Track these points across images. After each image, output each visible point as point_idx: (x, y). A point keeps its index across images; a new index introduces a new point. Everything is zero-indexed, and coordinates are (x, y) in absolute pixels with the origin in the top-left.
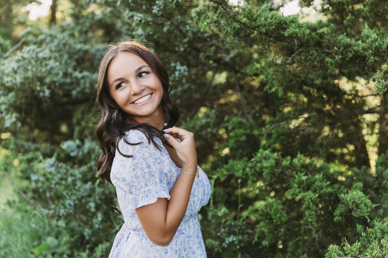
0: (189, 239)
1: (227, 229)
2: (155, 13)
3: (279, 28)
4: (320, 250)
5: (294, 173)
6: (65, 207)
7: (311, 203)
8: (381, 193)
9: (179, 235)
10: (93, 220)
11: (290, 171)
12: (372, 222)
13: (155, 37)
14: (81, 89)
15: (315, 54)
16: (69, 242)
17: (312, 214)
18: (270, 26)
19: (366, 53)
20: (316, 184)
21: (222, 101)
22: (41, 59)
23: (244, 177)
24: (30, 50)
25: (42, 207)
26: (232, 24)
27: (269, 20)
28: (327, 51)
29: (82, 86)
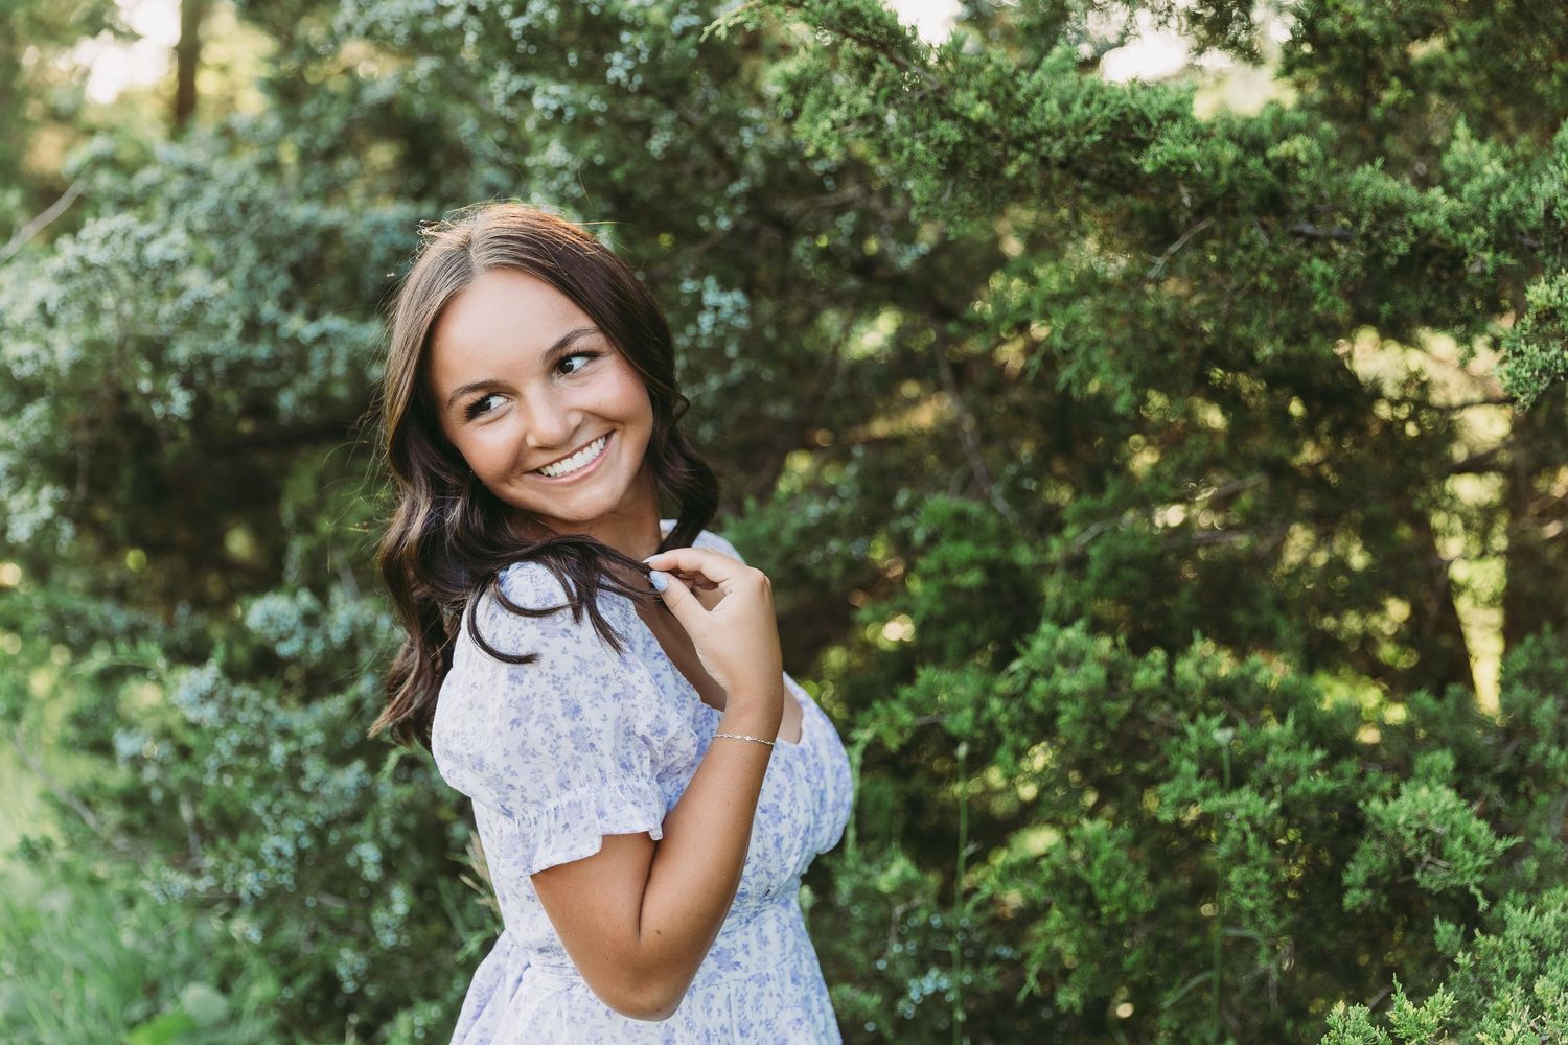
0: (761, 990)
1: (912, 946)
2: (618, 81)
3: (1115, 142)
4: (1289, 1025)
5: (1182, 715)
6: (260, 865)
7: (1252, 837)
8: (1527, 794)
9: (720, 972)
10: (374, 916)
11: (1166, 707)
12: (1496, 911)
13: (618, 175)
14: (314, 384)
15: (1263, 242)
16: (275, 1004)
17: (1257, 882)
18: (1082, 131)
19: (1463, 236)
20: (1270, 759)
21: (880, 428)
22: (155, 269)
23: (979, 734)
24: (112, 233)
25: (168, 866)
26: (930, 125)
27: (1077, 108)
28: (1308, 229)
29: (317, 373)
